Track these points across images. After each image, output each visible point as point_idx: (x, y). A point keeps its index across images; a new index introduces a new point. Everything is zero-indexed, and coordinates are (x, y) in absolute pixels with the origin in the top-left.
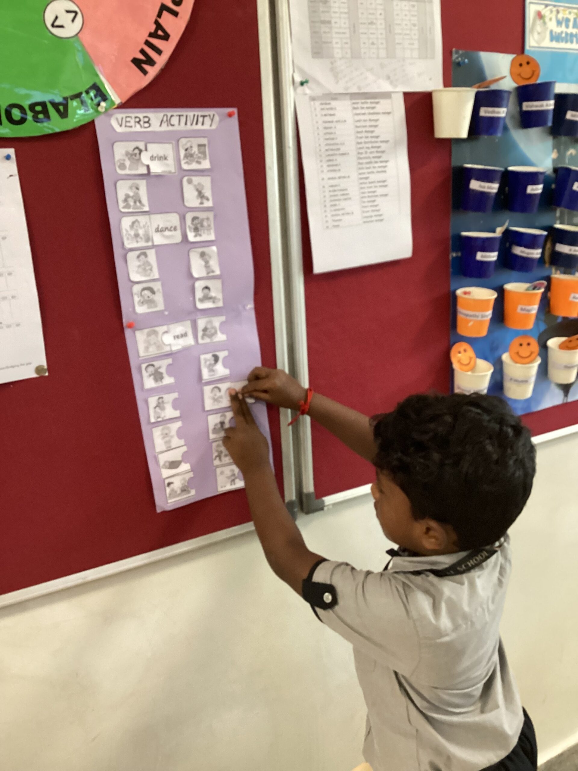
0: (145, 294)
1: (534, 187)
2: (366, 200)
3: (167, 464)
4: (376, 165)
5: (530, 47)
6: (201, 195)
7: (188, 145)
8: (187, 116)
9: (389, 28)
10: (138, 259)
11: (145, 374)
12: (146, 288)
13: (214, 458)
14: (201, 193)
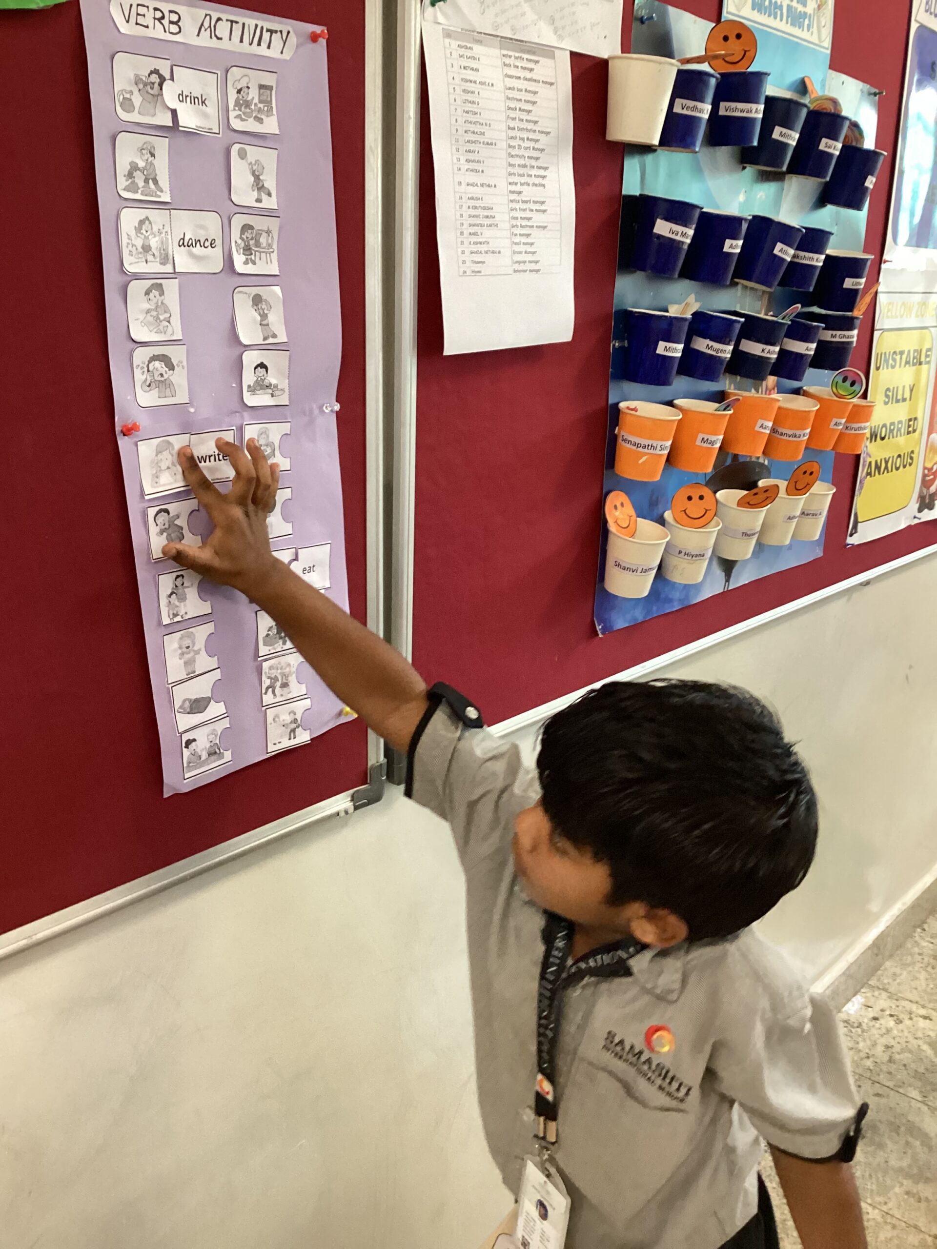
0: (156, 369)
1: (734, 242)
2: (518, 231)
3: (187, 704)
4: (533, 172)
5: (727, 12)
6: (259, 185)
7: (243, 83)
8: (244, 24)
10: (147, 296)
11: (153, 529)
12: (158, 356)
13: (264, 691)
14: (259, 179)
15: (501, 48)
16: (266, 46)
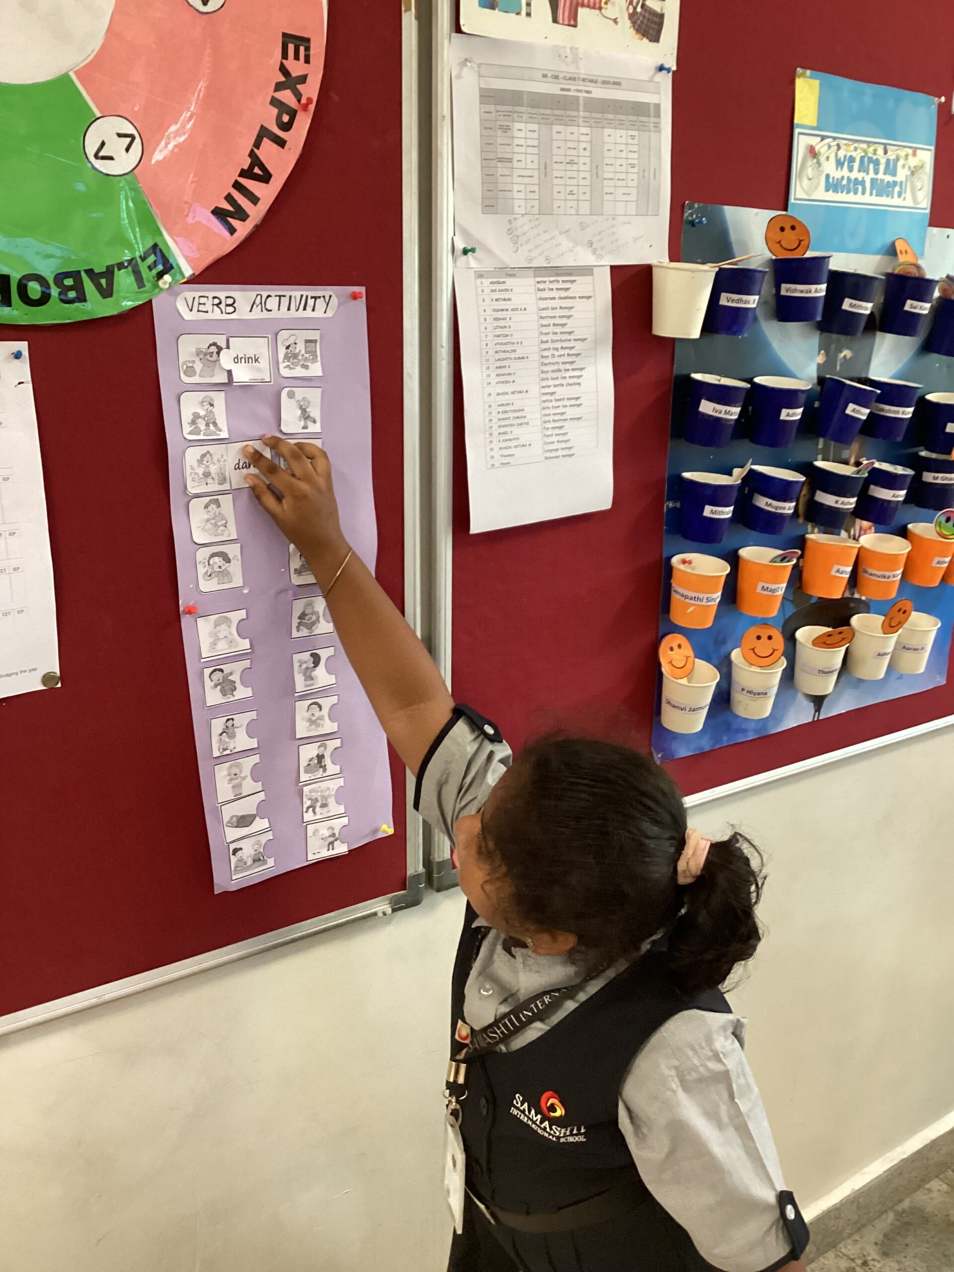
0: (216, 563)
1: (791, 411)
2: (550, 425)
3: (235, 819)
4: (568, 374)
5: (795, 199)
6: (306, 416)
7: (291, 341)
8: (290, 297)
9: (596, 170)
10: (206, 509)
11: (208, 684)
12: (217, 553)
13: (305, 810)
14: (306, 411)
15: (535, 277)
16: (311, 309)
